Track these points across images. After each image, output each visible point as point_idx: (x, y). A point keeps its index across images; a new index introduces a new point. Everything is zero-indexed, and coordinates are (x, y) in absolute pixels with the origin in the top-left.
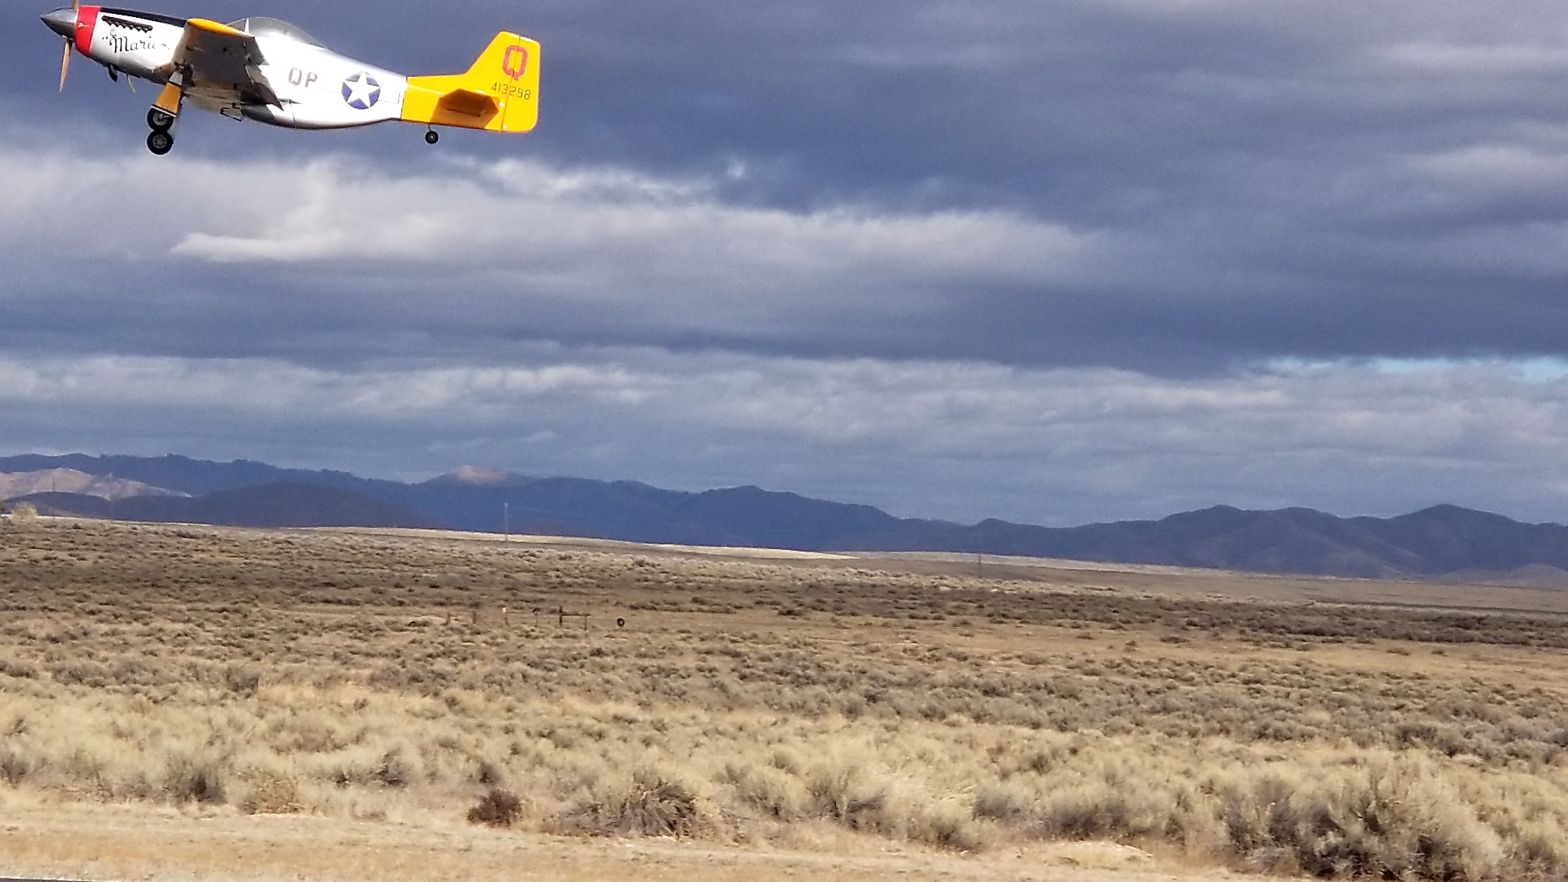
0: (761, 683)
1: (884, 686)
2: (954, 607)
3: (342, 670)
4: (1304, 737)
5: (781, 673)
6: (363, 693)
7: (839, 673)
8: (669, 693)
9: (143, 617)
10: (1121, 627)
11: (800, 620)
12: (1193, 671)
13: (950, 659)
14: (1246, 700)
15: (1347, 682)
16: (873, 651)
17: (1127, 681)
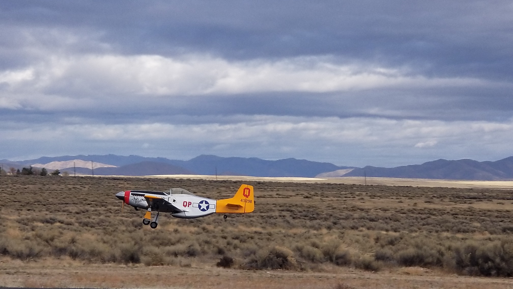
0: (299, 220)
1: (338, 220)
2: (359, 194)
3: (168, 220)
4: (473, 231)
5: (305, 216)
6: (176, 227)
7: (324, 216)
8: (271, 224)
9: (105, 205)
10: (411, 198)
11: (310, 200)
12: (436, 212)
13: (358, 210)
14: (453, 220)
15: (485, 214)
16: (334, 209)
17: (415, 216)
